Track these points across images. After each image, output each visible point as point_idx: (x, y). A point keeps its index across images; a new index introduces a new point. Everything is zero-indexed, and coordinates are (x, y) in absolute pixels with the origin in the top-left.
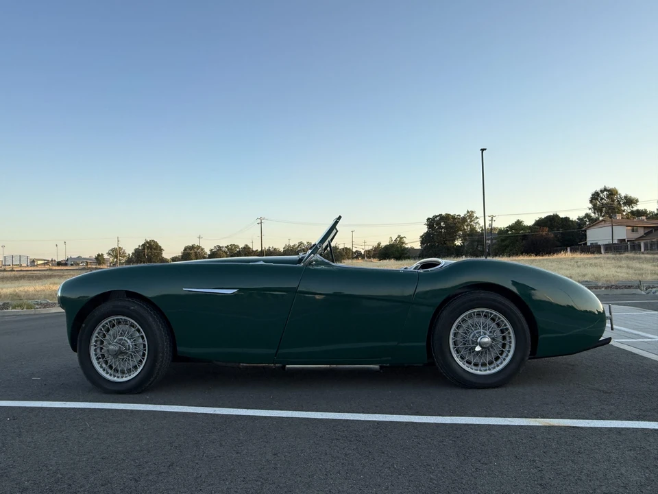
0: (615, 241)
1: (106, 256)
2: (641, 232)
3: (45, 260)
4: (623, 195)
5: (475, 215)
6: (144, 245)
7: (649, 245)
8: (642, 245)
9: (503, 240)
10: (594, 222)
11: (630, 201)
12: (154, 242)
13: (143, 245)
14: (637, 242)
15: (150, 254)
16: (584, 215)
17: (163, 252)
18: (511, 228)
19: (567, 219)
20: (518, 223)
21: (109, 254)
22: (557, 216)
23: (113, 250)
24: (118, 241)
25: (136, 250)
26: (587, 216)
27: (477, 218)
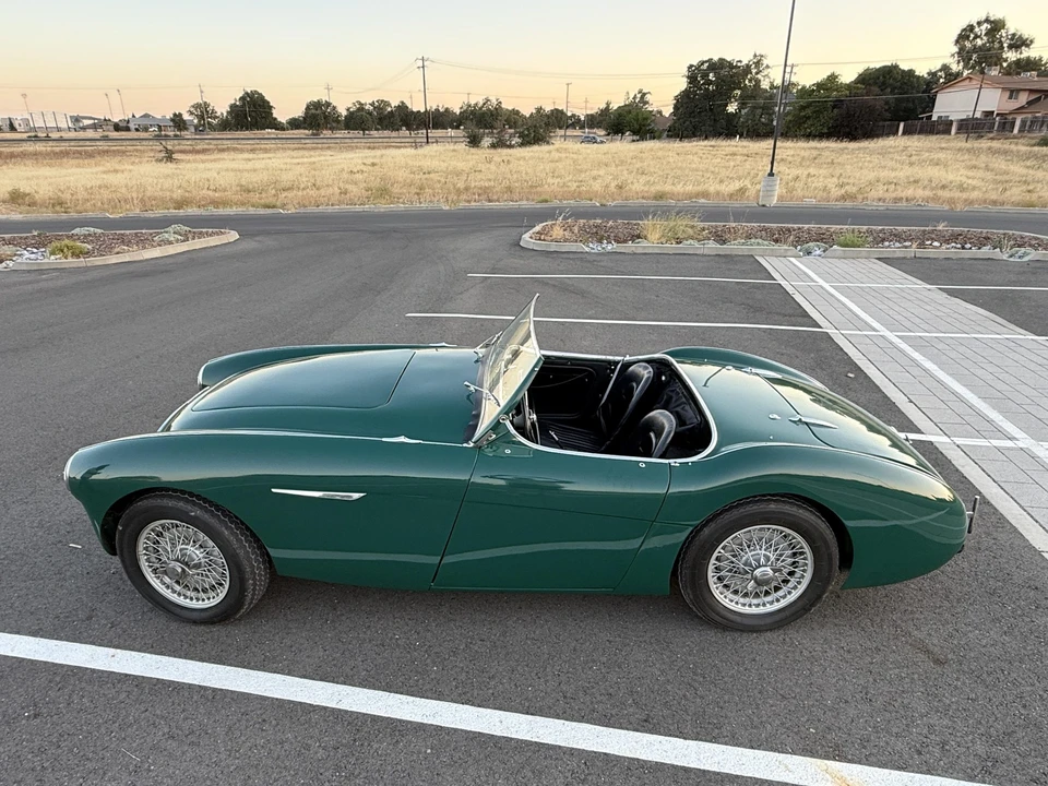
0: (978, 115)
1: (186, 117)
2: (1023, 99)
3: (94, 119)
4: (1011, 32)
5: (765, 62)
6: (242, 99)
7: (1029, 123)
8: (1018, 123)
9: (803, 108)
10: (952, 78)
11: (1019, 43)
12: (258, 93)
13: (240, 99)
14: (1011, 117)
15: (253, 114)
16: (939, 67)
17: (274, 111)
18: (819, 86)
19: (911, 72)
20: (832, 78)
21: (192, 113)
22: (896, 67)
23: (197, 106)
24: (202, 92)
25: (232, 106)
26: (945, 68)
27: (768, 67)
